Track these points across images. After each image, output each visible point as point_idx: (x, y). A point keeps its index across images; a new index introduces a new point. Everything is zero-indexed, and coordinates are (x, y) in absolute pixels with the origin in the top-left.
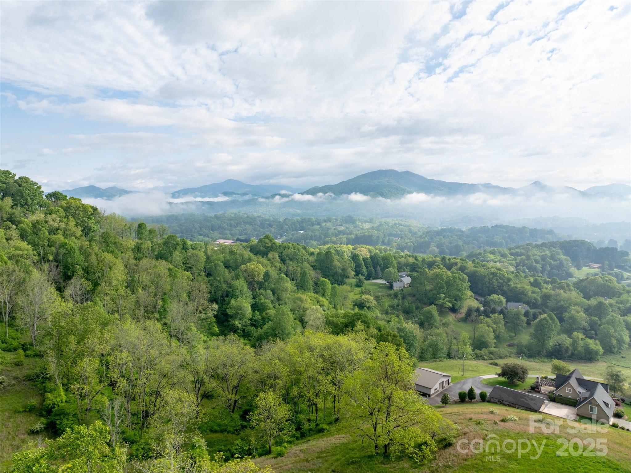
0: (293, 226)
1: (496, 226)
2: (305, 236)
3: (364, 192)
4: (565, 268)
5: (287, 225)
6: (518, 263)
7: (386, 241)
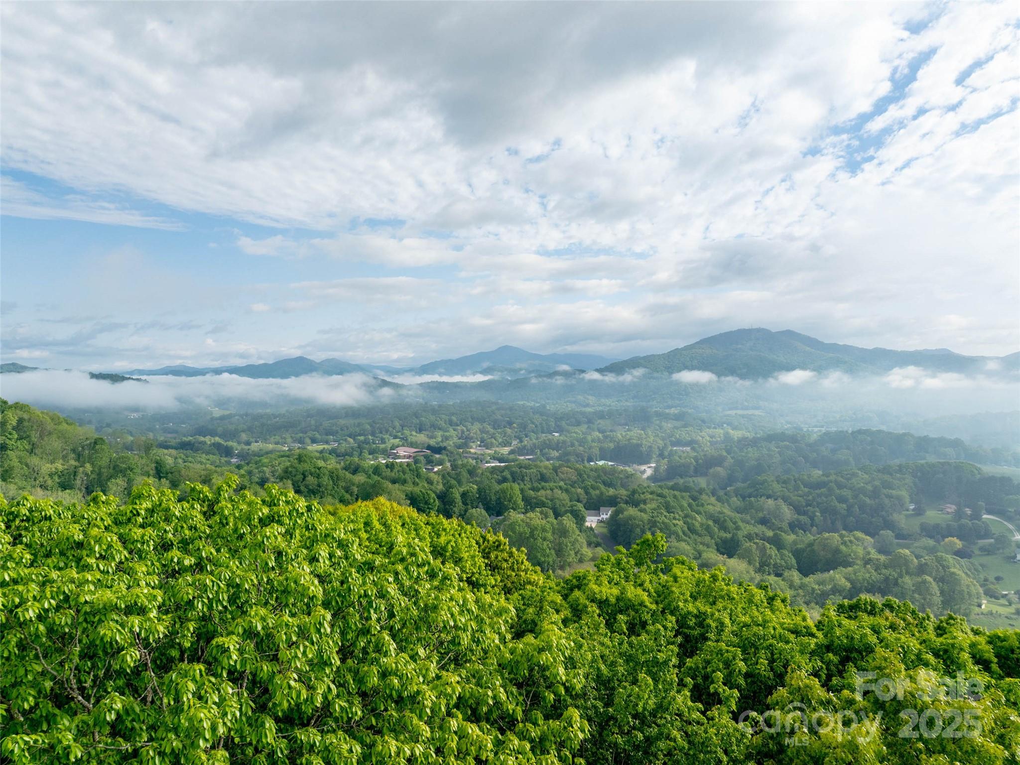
0: (544, 425)
1: (860, 432)
2: (548, 442)
3: (703, 366)
4: (884, 513)
5: (533, 423)
6: (809, 500)
7: (666, 453)
